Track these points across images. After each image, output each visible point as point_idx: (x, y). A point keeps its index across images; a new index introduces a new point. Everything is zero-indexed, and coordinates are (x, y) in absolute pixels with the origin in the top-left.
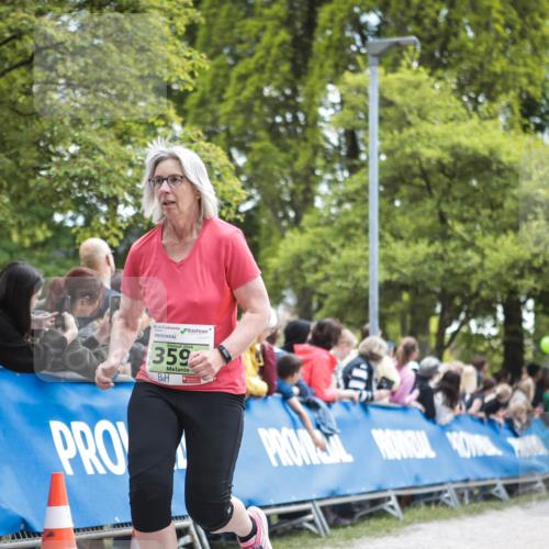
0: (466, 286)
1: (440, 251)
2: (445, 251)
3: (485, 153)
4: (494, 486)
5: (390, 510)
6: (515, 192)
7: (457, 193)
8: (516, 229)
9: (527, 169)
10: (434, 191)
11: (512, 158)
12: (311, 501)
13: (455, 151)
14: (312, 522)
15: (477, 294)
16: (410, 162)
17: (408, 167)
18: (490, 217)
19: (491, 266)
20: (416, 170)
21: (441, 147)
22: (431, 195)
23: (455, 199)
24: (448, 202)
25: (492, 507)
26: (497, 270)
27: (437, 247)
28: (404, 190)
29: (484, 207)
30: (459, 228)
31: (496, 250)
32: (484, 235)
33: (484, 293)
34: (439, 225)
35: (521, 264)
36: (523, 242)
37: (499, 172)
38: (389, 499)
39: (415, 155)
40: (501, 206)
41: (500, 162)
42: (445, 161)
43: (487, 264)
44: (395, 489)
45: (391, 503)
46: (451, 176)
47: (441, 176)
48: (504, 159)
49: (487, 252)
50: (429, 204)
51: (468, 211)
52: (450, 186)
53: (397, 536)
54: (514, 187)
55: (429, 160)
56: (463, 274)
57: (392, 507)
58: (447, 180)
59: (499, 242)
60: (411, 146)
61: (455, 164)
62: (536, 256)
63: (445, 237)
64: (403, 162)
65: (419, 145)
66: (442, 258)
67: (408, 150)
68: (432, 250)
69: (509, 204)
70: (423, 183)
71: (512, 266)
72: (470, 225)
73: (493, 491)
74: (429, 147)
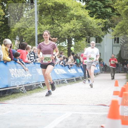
0: (58, 35)
1: (52, 27)
2: (53, 27)
3: (62, 4)
4: (65, 80)
5: (40, 86)
6: (69, 13)
7: (56, 13)
8: (69, 22)
9: (72, 8)
10: (51, 13)
11: (68, 5)
12: (22, 85)
13: (55, 3)
14: (22, 90)
15: (61, 37)
16: (45, 6)
17: (45, 7)
18: (64, 19)
19: (64, 30)
20: (46, 8)
21: (52, 2)
22: (50, 14)
23: (55, 15)
24: (54, 15)
25: (64, 85)
26: (65, 31)
27: (51, 26)
28: (44, 13)
29: (62, 17)
30: (56, 22)
31: (65, 27)
32: (62, 23)
33: (62, 37)
34: (52, 21)
35: (71, 30)
36: (71, 25)
37: (66, 8)
38: (40, 84)
39: (46, 4)
40: (66, 16)
41: (66, 6)
42: (53, 6)
43: (63, 30)
44: (41, 82)
45: (41, 85)
46: (55, 9)
47: (52, 9)
48: (67, 5)
49: (63, 27)
50: (50, 16)
51: (58, 18)
52: (54, 12)
53: (42, 92)
54: (69, 12)
55: (49, 5)
56: (58, 32)
57: (41, 86)
58: (54, 10)
59: (66, 25)
60: (45, 2)
61: (55, 7)
62: (74, 28)
63: (53, 24)
64: (43, 6)
65: (47, 2)
66: (53, 29)
67: (44, 3)
68: (50, 27)
69: (68, 16)
70: (48, 11)
71: (69, 30)
72: (59, 21)
73: (64, 81)
74: (49, 2)
